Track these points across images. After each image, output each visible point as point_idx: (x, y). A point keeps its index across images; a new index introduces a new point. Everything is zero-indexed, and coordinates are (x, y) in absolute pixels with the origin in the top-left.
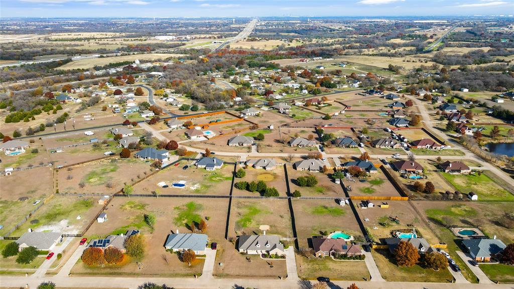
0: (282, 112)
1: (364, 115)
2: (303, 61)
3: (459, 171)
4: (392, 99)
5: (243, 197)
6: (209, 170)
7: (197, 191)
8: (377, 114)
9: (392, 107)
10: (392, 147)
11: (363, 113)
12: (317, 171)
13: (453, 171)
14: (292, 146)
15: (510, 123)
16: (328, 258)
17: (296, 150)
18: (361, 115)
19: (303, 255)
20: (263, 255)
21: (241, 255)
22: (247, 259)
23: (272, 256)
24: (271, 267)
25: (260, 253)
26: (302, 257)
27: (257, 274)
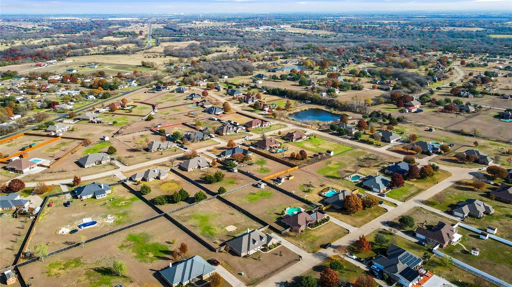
0: (96, 122)
1: (178, 110)
2: (40, 66)
3: (301, 138)
4: (183, 92)
5: (177, 210)
6: (101, 198)
7: (118, 222)
8: (187, 107)
9: (192, 99)
10: (236, 132)
11: (174, 108)
12: (206, 167)
13: (297, 139)
14: (153, 152)
15: (284, 97)
16: (306, 230)
17: (162, 154)
18: (175, 110)
19: (289, 236)
20: (262, 250)
21: (245, 259)
22: (255, 259)
23: (271, 247)
24: (281, 255)
25: (258, 250)
26: (290, 238)
27: (278, 267)
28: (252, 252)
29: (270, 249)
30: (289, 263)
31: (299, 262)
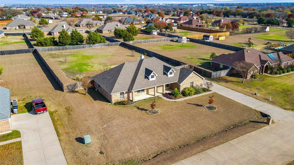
19: (227, 81)
20: (165, 95)
21: (119, 108)
22: (142, 109)
23: (187, 92)
24: (210, 108)
25: (157, 94)
26: (229, 83)
27: (204, 133)
28: (137, 97)
29: (184, 94)
30: (236, 126)
31: (267, 127)
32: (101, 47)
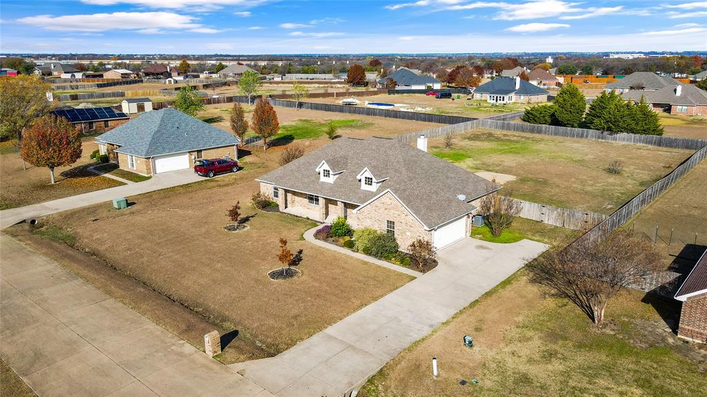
32: (632, 143)
